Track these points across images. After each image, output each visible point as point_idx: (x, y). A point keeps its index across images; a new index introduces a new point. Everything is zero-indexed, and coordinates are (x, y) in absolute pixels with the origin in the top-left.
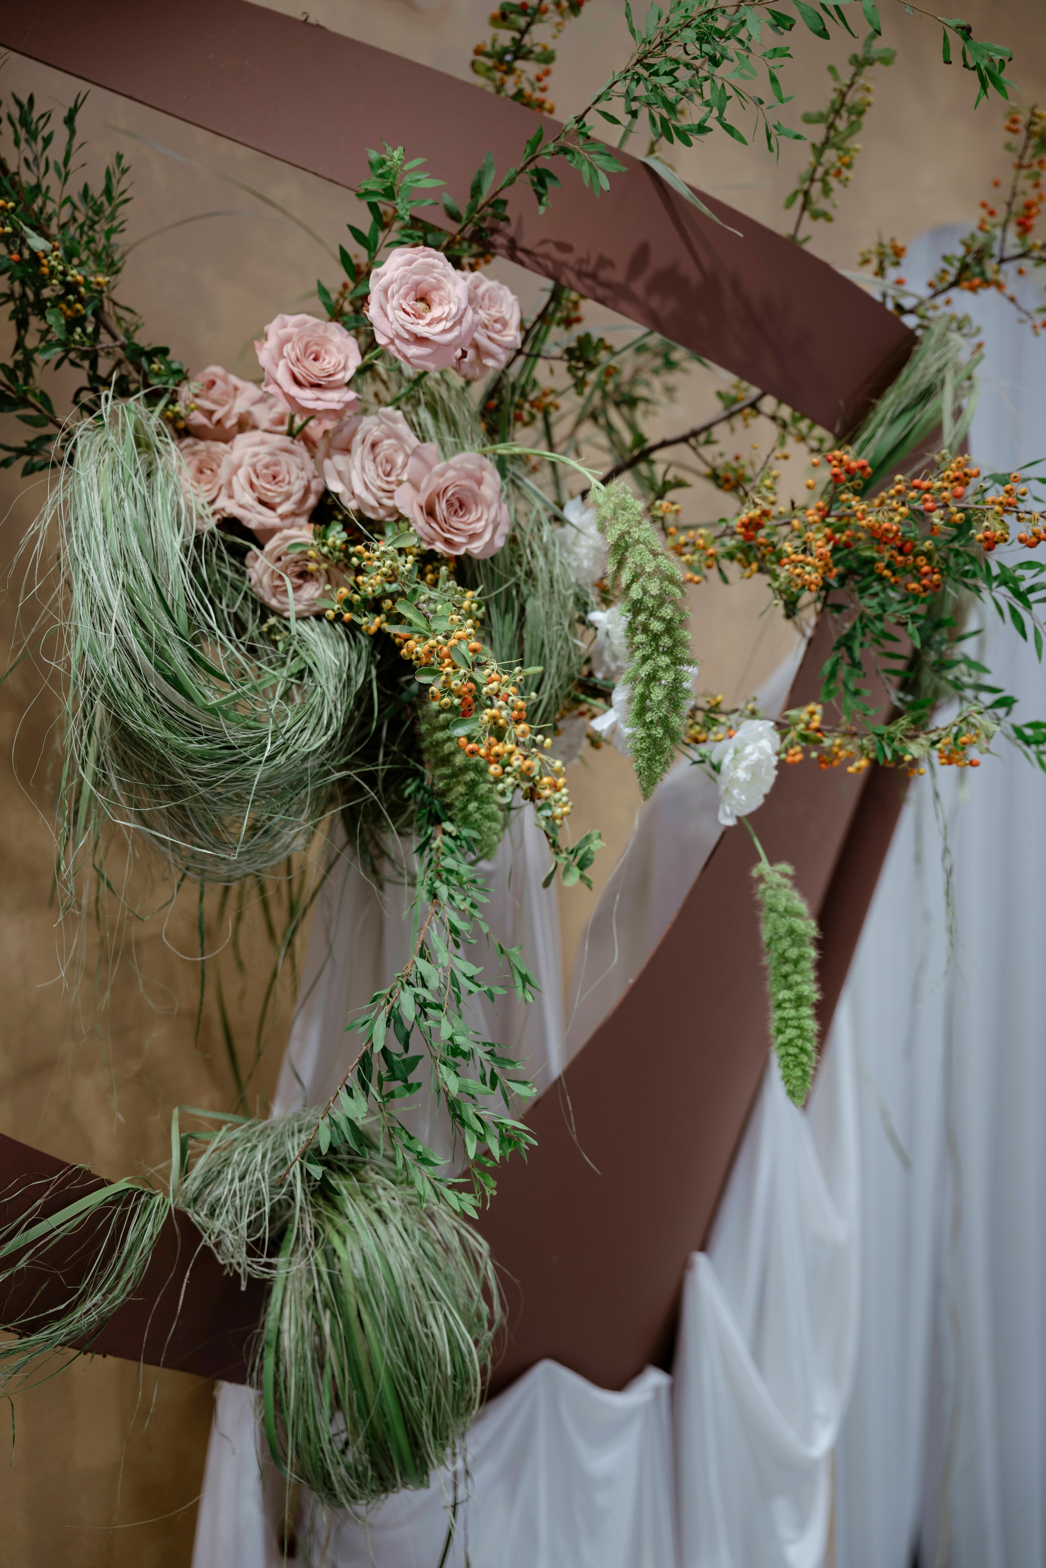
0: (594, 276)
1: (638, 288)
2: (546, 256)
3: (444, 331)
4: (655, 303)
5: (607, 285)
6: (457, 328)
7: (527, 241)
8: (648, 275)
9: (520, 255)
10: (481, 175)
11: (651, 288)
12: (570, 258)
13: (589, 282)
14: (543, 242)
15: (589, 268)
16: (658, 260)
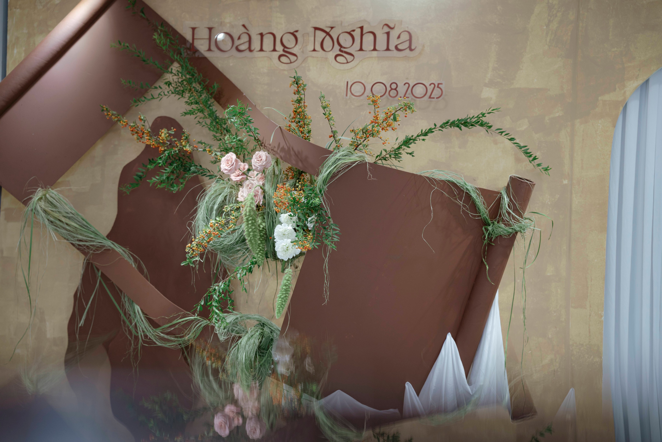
1: (279, 151)
2: (268, 147)
3: (229, 167)
4: (281, 154)
5: (275, 151)
6: (232, 167)
8: (280, 149)
11: (280, 151)
12: (270, 147)
13: (273, 151)
15: (273, 148)
16: (281, 146)
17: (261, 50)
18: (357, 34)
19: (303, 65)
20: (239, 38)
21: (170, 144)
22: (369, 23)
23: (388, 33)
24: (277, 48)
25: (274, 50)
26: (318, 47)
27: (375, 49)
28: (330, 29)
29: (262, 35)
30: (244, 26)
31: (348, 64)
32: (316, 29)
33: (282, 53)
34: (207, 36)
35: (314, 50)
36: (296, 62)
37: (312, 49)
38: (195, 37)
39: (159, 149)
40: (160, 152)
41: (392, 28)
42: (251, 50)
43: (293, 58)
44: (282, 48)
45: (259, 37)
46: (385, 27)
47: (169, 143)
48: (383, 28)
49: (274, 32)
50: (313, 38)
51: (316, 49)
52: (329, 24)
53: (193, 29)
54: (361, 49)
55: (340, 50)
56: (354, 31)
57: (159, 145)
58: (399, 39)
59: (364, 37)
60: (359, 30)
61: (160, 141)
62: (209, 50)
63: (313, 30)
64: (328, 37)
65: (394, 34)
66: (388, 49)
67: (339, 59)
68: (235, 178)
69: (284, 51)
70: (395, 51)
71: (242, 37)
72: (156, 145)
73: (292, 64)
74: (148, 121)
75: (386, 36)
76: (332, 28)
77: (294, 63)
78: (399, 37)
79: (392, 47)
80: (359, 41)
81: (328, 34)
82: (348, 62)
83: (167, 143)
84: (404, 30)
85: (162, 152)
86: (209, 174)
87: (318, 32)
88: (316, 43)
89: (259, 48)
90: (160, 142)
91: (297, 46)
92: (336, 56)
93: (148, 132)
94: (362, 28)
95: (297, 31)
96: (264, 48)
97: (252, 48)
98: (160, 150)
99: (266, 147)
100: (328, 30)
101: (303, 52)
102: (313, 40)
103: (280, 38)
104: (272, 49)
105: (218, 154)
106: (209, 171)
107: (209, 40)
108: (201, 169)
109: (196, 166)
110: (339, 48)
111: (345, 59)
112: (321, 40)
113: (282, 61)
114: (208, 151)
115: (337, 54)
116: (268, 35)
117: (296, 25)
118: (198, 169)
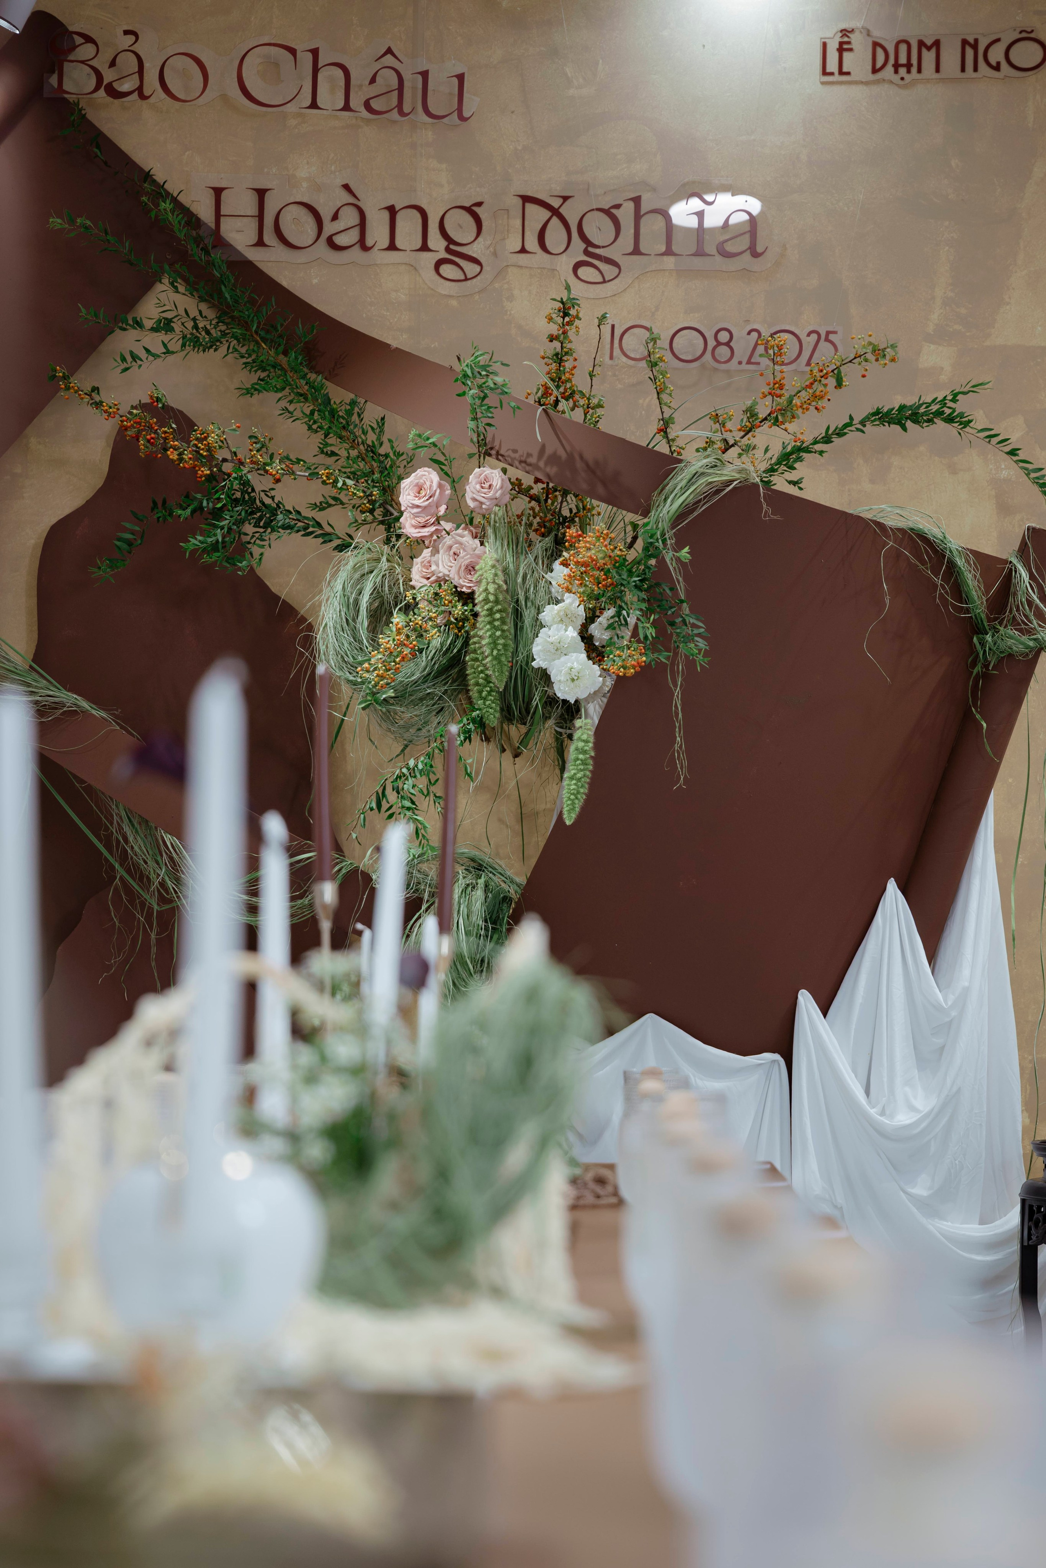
1: (541, 464)
4: (548, 470)
5: (529, 464)
11: (546, 464)
13: (523, 464)
15: (523, 458)
16: (548, 452)
17: (392, 246)
18: (626, 213)
19: (497, 284)
20: (336, 217)
22: (654, 190)
23: (701, 214)
24: (431, 243)
25: (425, 248)
26: (533, 243)
27: (670, 250)
28: (561, 201)
29: (392, 211)
30: (347, 187)
31: (605, 283)
32: (526, 199)
33: (444, 253)
34: (254, 211)
35: (524, 249)
36: (479, 276)
37: (519, 247)
38: (222, 212)
39: (198, 470)
40: (199, 479)
41: (710, 203)
42: (365, 248)
43: (471, 269)
44: (444, 244)
45: (386, 217)
46: (694, 199)
48: (688, 202)
49: (424, 204)
50: (518, 222)
51: (529, 246)
52: (558, 191)
53: (218, 192)
54: (637, 251)
55: (587, 253)
56: (618, 206)
57: (198, 463)
58: (726, 228)
59: (644, 220)
60: (632, 204)
61: (201, 452)
62: (260, 242)
63: (520, 201)
64: (556, 220)
65: (715, 216)
66: (701, 250)
67: (584, 270)
69: (448, 249)
70: (719, 256)
71: (340, 214)
72: (192, 462)
73: (469, 281)
75: (695, 219)
76: (565, 199)
77: (475, 279)
78: (726, 223)
79: (711, 246)
80: (632, 232)
81: (555, 212)
82: (605, 280)
84: (738, 207)
85: (204, 479)
86: (319, 532)
87: (531, 207)
88: (528, 232)
89: (386, 242)
90: (202, 455)
91: (479, 239)
92: (578, 264)
94: (637, 200)
95: (480, 204)
96: (399, 242)
97: (369, 241)
98: (200, 473)
99: (499, 456)
100: (556, 202)
101: (496, 253)
102: (521, 228)
103: (439, 220)
104: (419, 244)
105: (350, 482)
106: (319, 525)
107: (257, 218)
108: (299, 521)
109: (288, 514)
110: (584, 246)
111: (597, 272)
112: (540, 226)
113: (444, 275)
114: (327, 476)
115: (578, 260)
116: (409, 210)
117: (478, 189)
118: (294, 519)
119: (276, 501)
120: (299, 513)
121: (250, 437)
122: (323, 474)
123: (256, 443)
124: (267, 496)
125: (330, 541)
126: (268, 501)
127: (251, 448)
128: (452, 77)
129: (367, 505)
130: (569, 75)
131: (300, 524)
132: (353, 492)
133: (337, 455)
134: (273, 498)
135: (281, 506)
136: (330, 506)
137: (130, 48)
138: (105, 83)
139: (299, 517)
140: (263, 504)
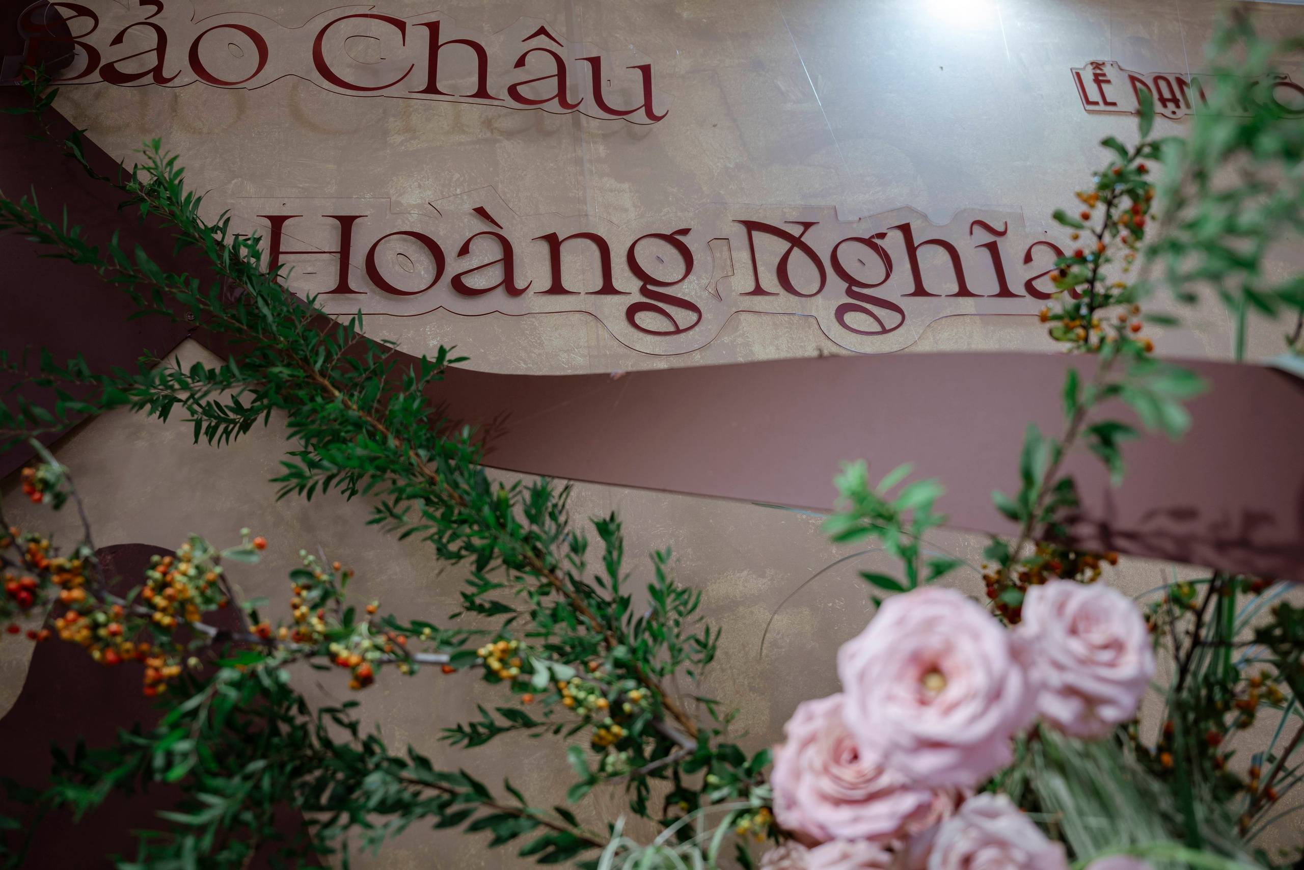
0: (1244, 543)
2: (1160, 534)
3: (971, 720)
6: (996, 708)
7: (1125, 521)
9: (1121, 542)
10: (1028, 454)
12: (1198, 527)
13: (1238, 554)
14: (1150, 515)
17: (557, 289)
18: (894, 244)
19: (726, 339)
20: (464, 250)
21: (220, 638)
22: (925, 217)
23: (992, 248)
24: (617, 284)
25: (608, 289)
26: (769, 281)
27: (964, 292)
28: (801, 229)
29: (553, 242)
30: (481, 212)
31: (885, 335)
32: (751, 226)
33: (638, 298)
34: (334, 244)
35: (758, 291)
36: (697, 328)
37: (751, 287)
38: (282, 248)
39: (146, 667)
40: (148, 691)
41: (1002, 234)
42: (513, 291)
43: (684, 317)
44: (637, 284)
45: (544, 249)
46: (977, 229)
47: (212, 631)
48: (971, 233)
49: (601, 233)
50: (745, 255)
51: (764, 285)
52: (795, 216)
53: (277, 222)
54: (920, 291)
55: (850, 293)
56: (882, 236)
57: (144, 647)
58: (1029, 264)
59: (919, 253)
60: (899, 235)
61: (158, 616)
62: (343, 288)
63: (743, 230)
64: (797, 253)
65: (1011, 251)
66: (1005, 292)
67: (850, 318)
68: (845, 813)
69: (644, 291)
70: (1029, 299)
71: (472, 246)
72: (128, 645)
73: (683, 335)
74: (80, 503)
75: (986, 255)
76: (807, 226)
77: (691, 332)
78: (1028, 259)
79: (1016, 285)
80: (908, 266)
81: (796, 242)
82: (885, 331)
83: (205, 633)
84: (1036, 241)
85: (162, 688)
86: (482, 812)
87: (759, 237)
88: (760, 269)
89: (546, 283)
90: (158, 625)
91: (691, 277)
92: (841, 311)
93: (76, 563)
94: (905, 229)
95: (685, 232)
96: (566, 284)
97: (519, 284)
98: (150, 673)
99: (1131, 536)
100: (796, 231)
101: (718, 296)
102: (750, 262)
103: (626, 253)
104: (599, 284)
105: (564, 671)
106: (480, 791)
107: (338, 255)
108: (427, 784)
109: (395, 768)
110: (846, 285)
111: (872, 320)
112: (778, 260)
113: (643, 326)
114: (501, 660)
115: (841, 303)
116: (579, 241)
117: (679, 214)
118: (411, 782)
119: (363, 735)
120: (423, 763)
121: (295, 574)
122: (491, 654)
123: (308, 588)
124: (339, 721)
125: (514, 835)
126: (340, 736)
127: (296, 600)
128: (634, 67)
129: (616, 729)
130: (783, 89)
131: (429, 793)
132: (575, 699)
133: (505, 609)
134: (353, 727)
135: (377, 749)
136: (494, 731)
137: (148, 21)
138: (103, 63)
139: (425, 776)
140: (327, 743)
